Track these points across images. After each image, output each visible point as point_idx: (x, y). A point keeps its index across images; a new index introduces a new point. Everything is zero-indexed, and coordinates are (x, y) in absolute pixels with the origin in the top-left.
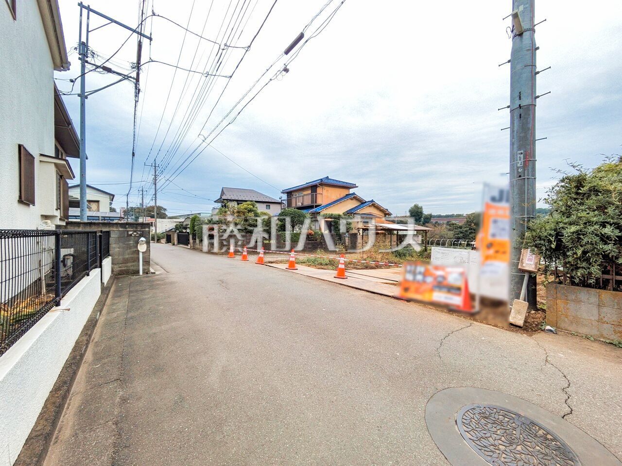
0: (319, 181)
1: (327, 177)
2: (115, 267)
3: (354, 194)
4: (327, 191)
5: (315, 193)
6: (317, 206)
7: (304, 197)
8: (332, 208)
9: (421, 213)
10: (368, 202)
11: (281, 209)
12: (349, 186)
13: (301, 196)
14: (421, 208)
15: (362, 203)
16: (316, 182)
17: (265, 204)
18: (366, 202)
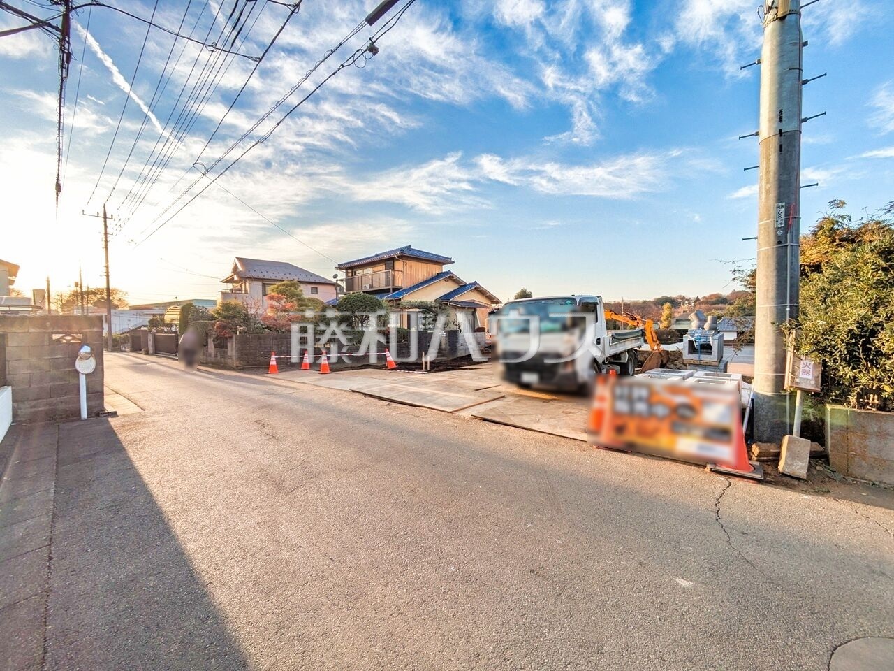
0: (397, 252)
1: (410, 247)
2: (22, 406)
3: (449, 272)
4: (411, 267)
5: (391, 271)
6: (395, 290)
7: (374, 276)
8: (416, 294)
10: (470, 284)
11: (337, 294)
12: (441, 260)
13: (369, 274)
15: (462, 287)
16: (393, 253)
17: (310, 286)
18: (466, 285)
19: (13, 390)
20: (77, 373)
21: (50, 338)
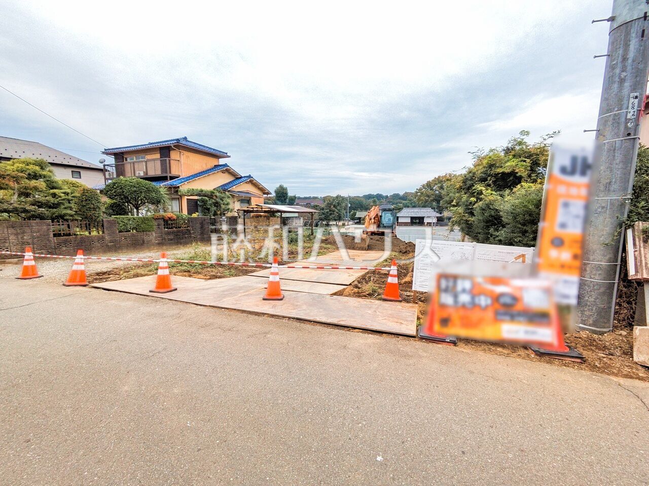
0: (174, 142)
1: (185, 138)
3: (225, 165)
4: (188, 157)
5: (167, 159)
6: (172, 178)
7: (148, 163)
8: (196, 183)
9: (286, 194)
10: (245, 177)
11: (106, 179)
12: (219, 154)
13: (142, 161)
14: (286, 189)
15: (237, 178)
16: (169, 143)
17: (70, 169)
18: (241, 177)
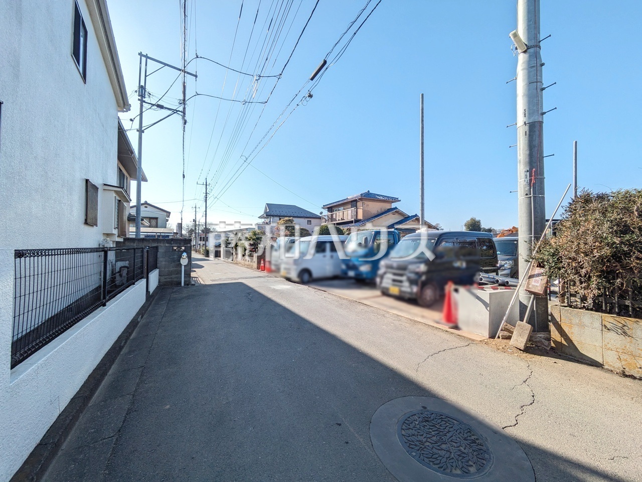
1: (368, 192)
2: (162, 278)
3: (396, 208)
4: (368, 205)
5: (354, 209)
6: (356, 222)
7: (344, 212)
10: (411, 216)
12: (391, 200)
13: (341, 211)
15: (406, 218)
17: (307, 220)
18: (409, 217)
19: (159, 271)
20: (181, 265)
21: (173, 249)
